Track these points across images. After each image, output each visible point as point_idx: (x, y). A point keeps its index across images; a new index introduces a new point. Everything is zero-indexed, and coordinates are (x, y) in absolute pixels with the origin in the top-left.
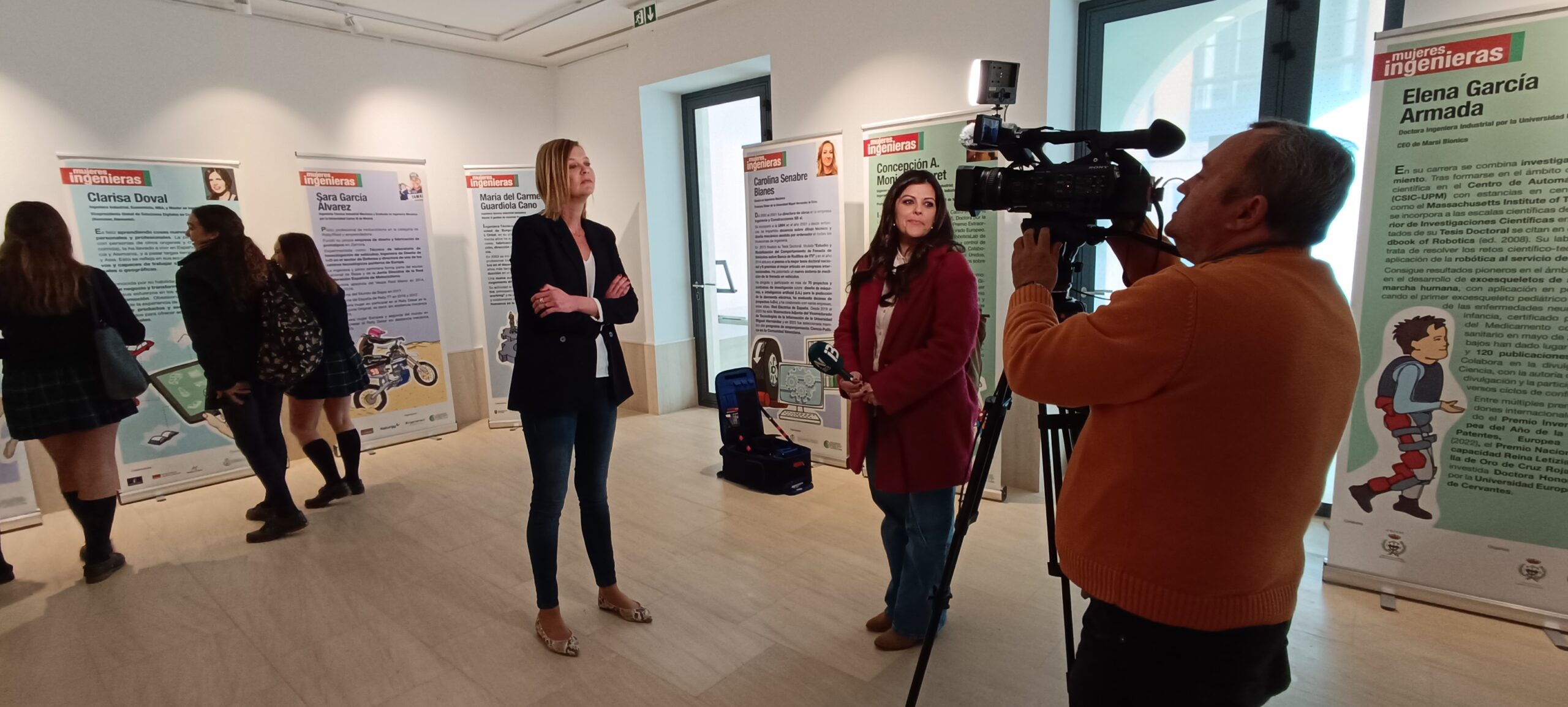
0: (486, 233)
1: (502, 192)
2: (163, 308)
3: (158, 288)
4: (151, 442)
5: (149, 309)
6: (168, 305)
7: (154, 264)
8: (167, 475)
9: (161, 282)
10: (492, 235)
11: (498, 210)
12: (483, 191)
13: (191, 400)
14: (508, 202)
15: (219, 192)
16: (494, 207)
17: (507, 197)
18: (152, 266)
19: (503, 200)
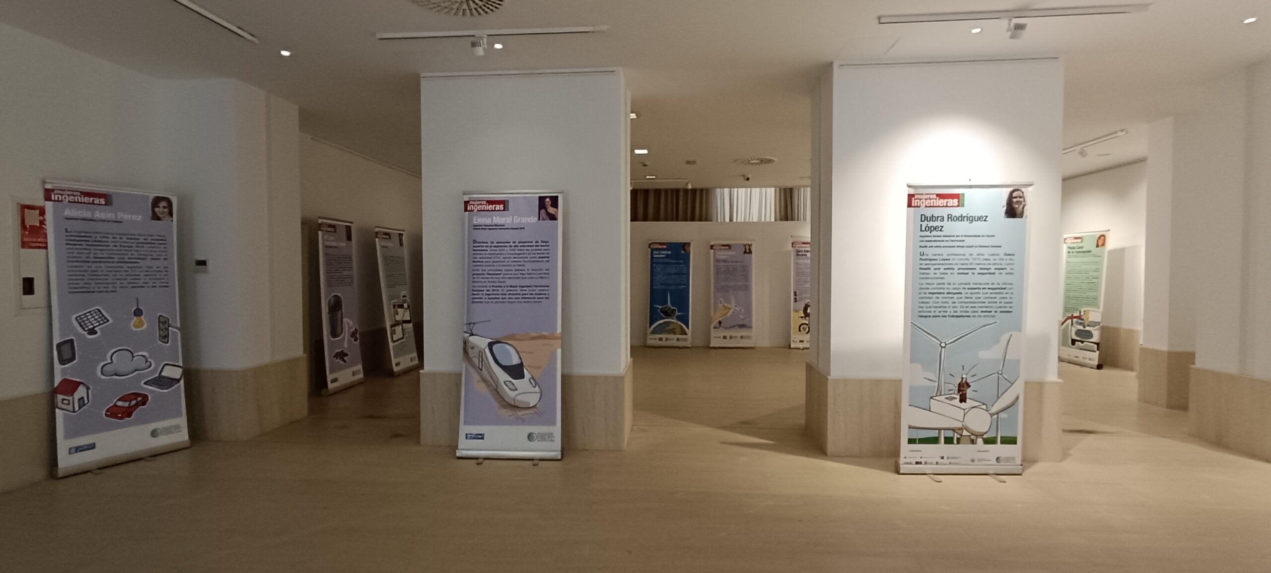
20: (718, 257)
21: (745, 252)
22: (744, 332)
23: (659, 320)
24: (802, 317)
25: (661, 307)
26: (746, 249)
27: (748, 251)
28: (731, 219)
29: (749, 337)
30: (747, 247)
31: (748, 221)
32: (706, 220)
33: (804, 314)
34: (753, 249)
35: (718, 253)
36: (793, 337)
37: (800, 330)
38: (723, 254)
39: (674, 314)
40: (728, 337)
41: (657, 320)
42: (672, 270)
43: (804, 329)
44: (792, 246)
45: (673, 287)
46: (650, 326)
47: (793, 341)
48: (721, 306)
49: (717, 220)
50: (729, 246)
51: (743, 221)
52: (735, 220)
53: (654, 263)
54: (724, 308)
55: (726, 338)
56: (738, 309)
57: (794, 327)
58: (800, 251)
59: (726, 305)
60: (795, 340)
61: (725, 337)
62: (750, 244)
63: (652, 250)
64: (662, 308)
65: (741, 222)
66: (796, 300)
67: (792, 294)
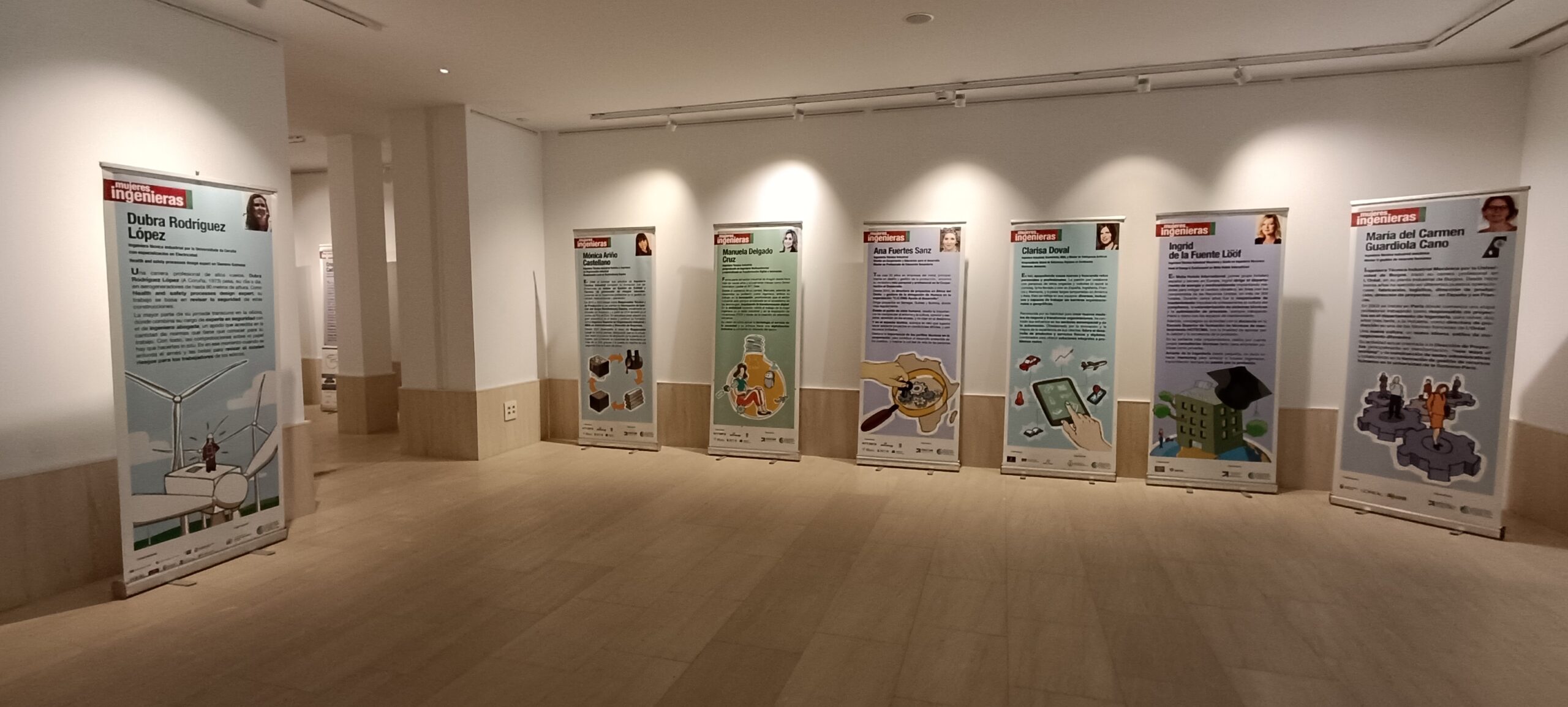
0: (1366, 278)
1: (1398, 229)
2: (1051, 334)
3: (1051, 318)
4: (1026, 433)
5: (1042, 334)
6: (1054, 332)
7: (1051, 300)
8: (1031, 461)
9: (1053, 314)
10: (1375, 280)
11: (1389, 251)
12: (1371, 229)
13: (1056, 408)
14: (1405, 241)
15: (1105, 243)
16: (1385, 247)
17: (1405, 235)
18: (1050, 302)
19: (1397, 239)
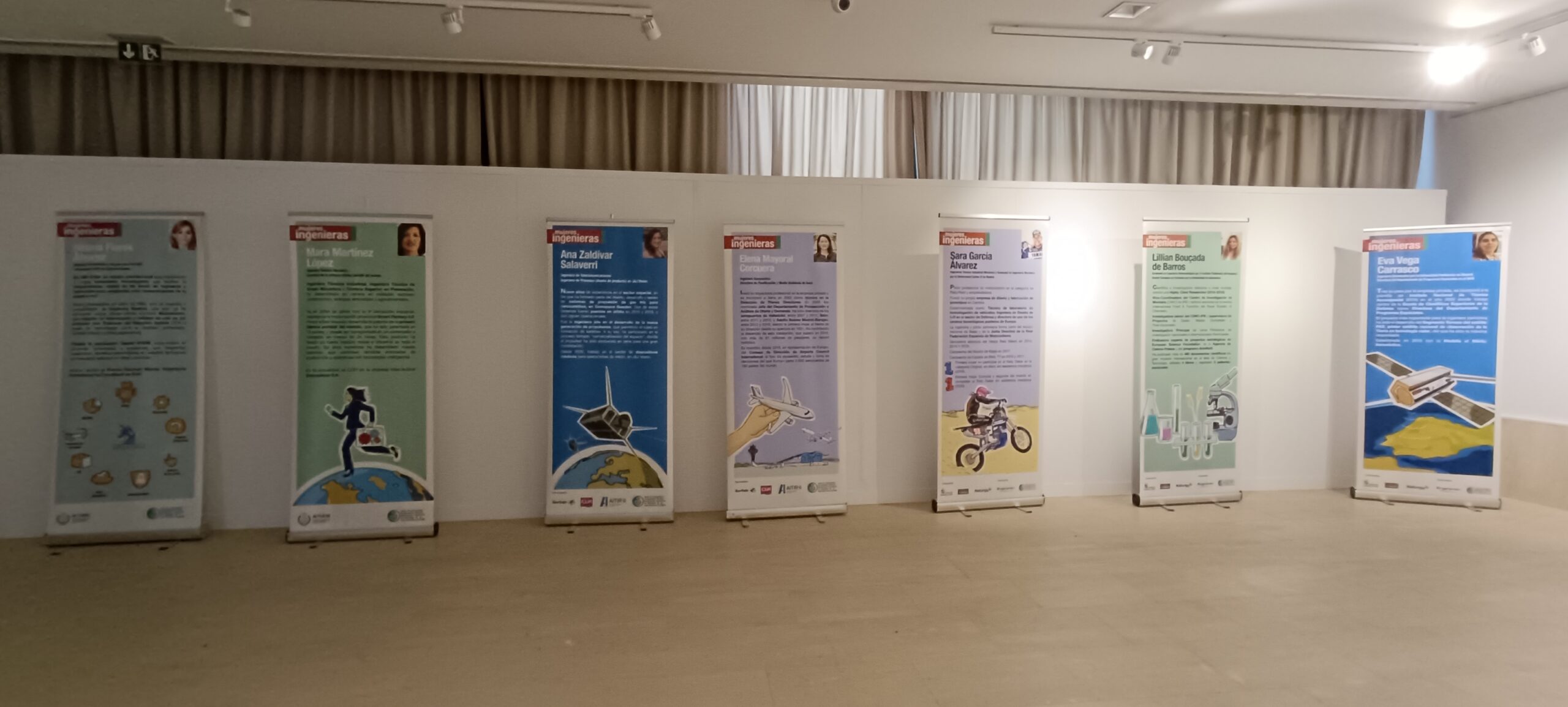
20: (746, 270)
21: (818, 257)
22: (816, 474)
23: (583, 447)
24: (964, 429)
25: (584, 412)
26: (819, 249)
27: (825, 253)
28: (776, 170)
29: (830, 487)
30: (824, 244)
31: (818, 175)
32: (712, 170)
33: (970, 421)
34: (839, 248)
35: (744, 258)
36: (941, 479)
37: (959, 464)
38: (758, 263)
39: (625, 430)
40: (775, 490)
41: (574, 448)
42: (614, 304)
43: (970, 460)
44: (941, 243)
45: (620, 355)
46: (555, 466)
47: (943, 491)
48: (753, 404)
49: (740, 172)
50: (776, 239)
51: (806, 174)
52: (785, 172)
53: (567, 286)
54: (761, 409)
55: (769, 493)
56: (800, 411)
57: (945, 455)
58: (959, 256)
59: (768, 401)
60: (948, 489)
61: (766, 490)
62: (830, 235)
63: (558, 248)
64: (588, 416)
65: (802, 178)
66: (949, 387)
67: (941, 369)
